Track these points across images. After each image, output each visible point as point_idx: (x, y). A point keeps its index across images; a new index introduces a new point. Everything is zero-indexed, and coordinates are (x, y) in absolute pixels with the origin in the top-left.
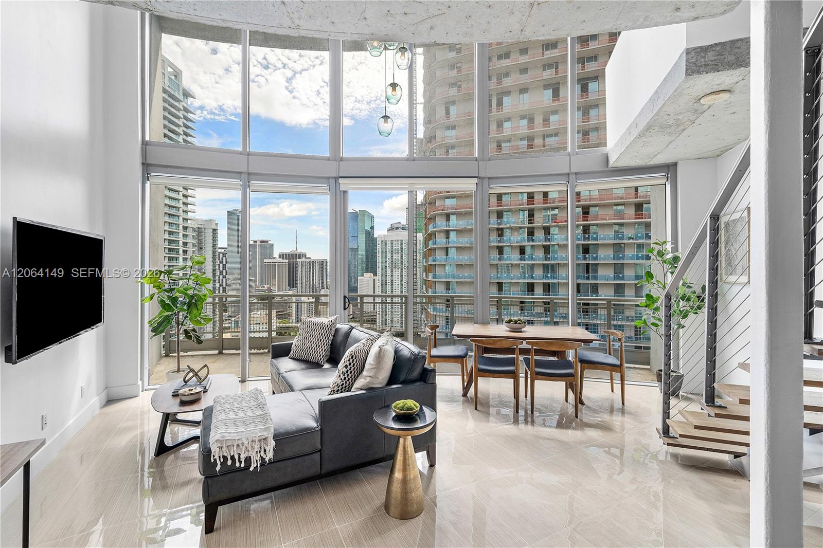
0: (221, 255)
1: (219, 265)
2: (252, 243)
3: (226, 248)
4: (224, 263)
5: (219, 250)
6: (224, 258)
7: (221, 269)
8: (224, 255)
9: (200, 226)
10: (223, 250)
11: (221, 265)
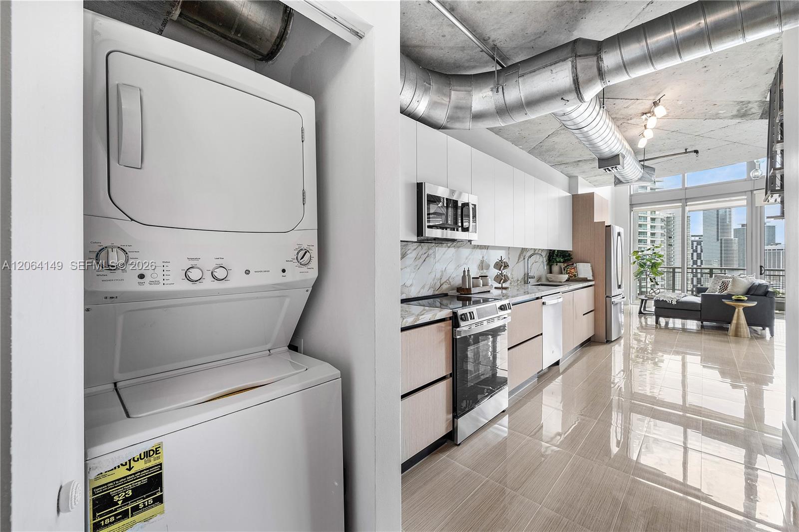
0: (695, 244)
1: (692, 254)
2: (740, 227)
3: (702, 236)
4: (699, 251)
5: (693, 238)
6: (699, 247)
7: (695, 259)
8: (699, 243)
9: (669, 216)
10: (697, 238)
11: (695, 254)
